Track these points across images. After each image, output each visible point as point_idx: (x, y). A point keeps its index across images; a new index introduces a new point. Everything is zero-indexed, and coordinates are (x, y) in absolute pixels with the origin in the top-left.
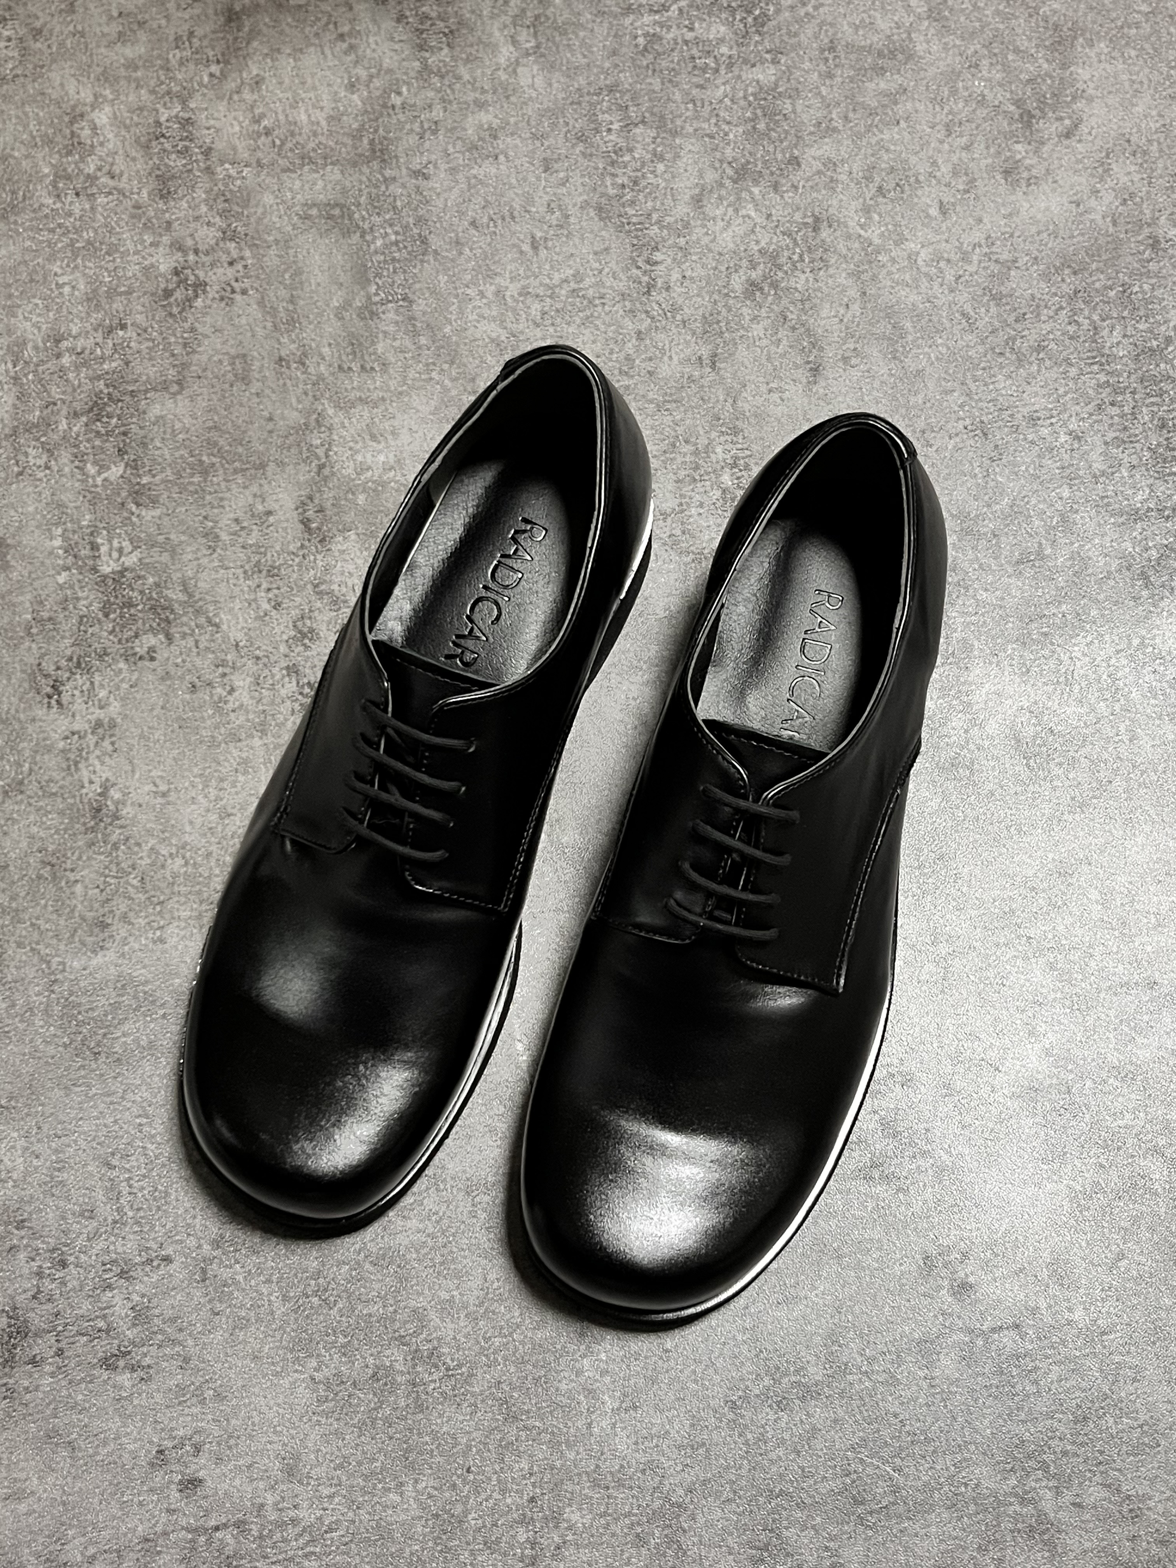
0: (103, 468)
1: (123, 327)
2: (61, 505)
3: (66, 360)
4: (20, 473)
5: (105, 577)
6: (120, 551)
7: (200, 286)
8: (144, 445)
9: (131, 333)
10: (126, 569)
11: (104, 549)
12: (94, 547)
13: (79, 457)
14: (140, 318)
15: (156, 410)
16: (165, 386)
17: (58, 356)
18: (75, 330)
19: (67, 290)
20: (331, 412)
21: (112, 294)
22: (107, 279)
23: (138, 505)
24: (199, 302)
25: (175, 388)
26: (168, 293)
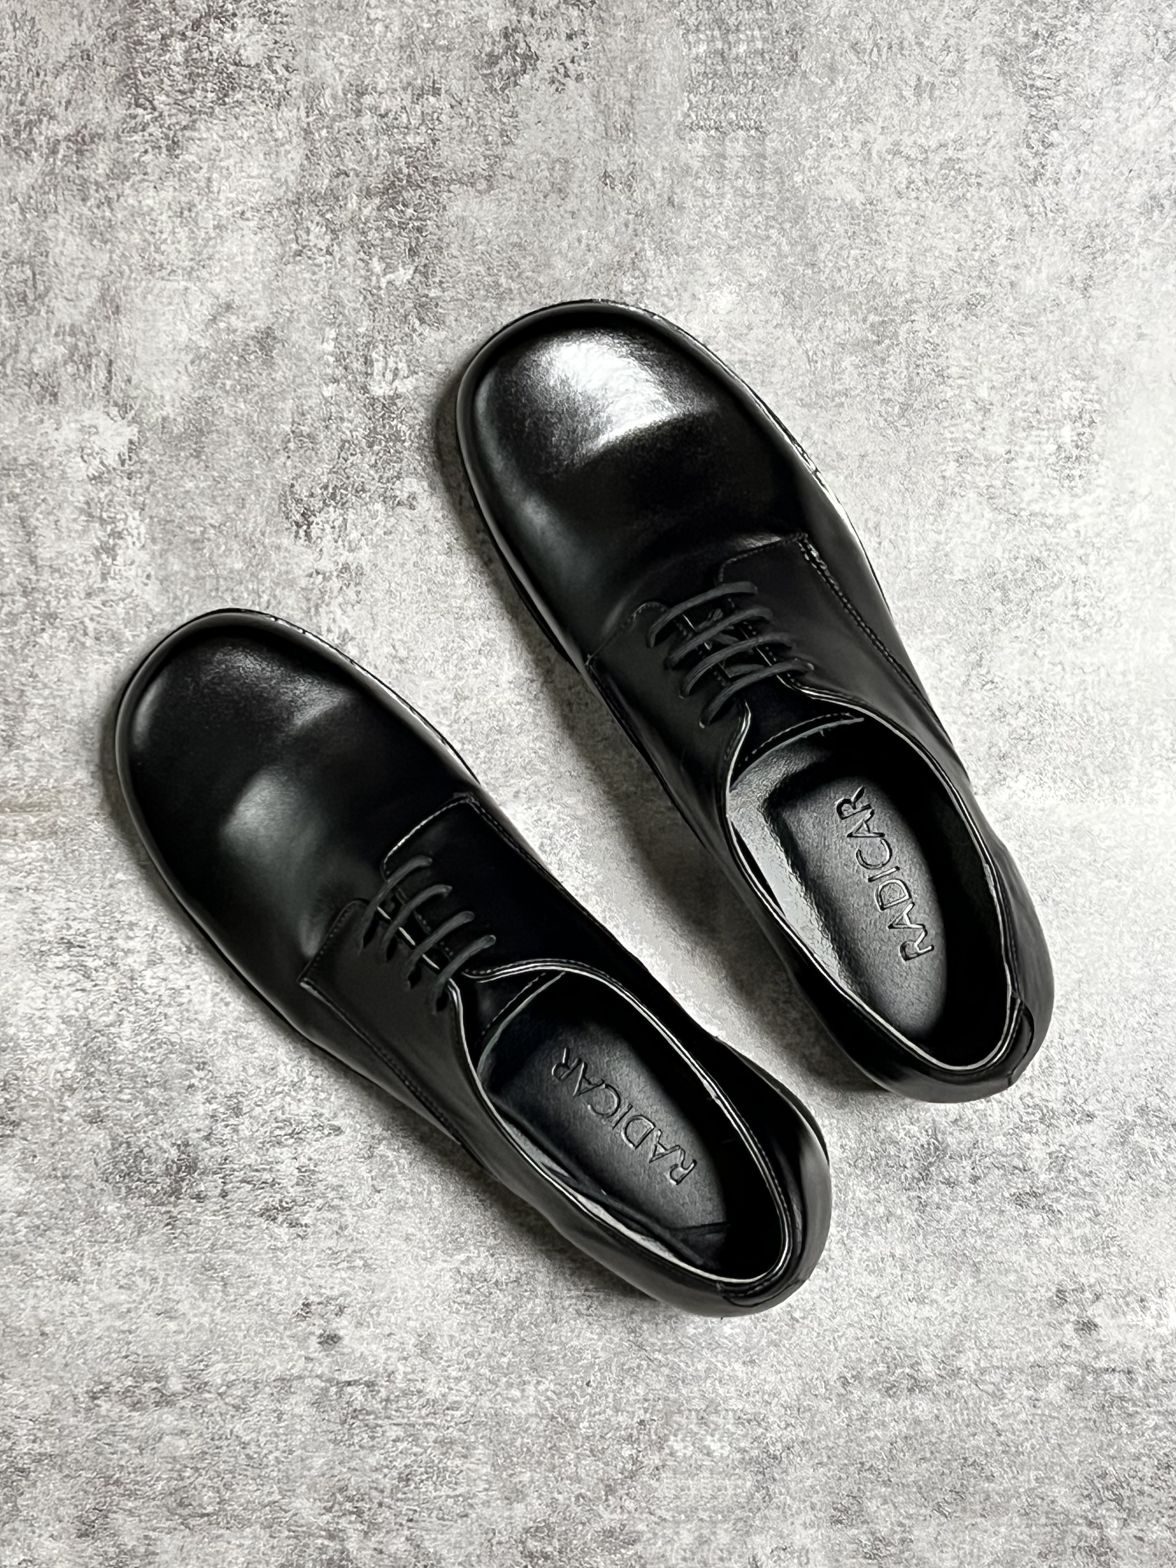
0: (389, 268)
1: (436, 92)
2: (338, 303)
3: (367, 121)
4: (299, 253)
5: (374, 399)
6: (396, 372)
7: (530, 59)
8: (439, 249)
9: (444, 103)
10: (399, 396)
11: (378, 366)
12: (368, 362)
13: (365, 247)
14: (456, 86)
15: (456, 210)
16: (471, 181)
17: (358, 113)
18: (381, 85)
19: (379, 28)
20: (650, 254)
21: (429, 45)
22: (426, 25)
23: (422, 321)
24: (525, 80)
25: (482, 185)
26: (493, 60)
